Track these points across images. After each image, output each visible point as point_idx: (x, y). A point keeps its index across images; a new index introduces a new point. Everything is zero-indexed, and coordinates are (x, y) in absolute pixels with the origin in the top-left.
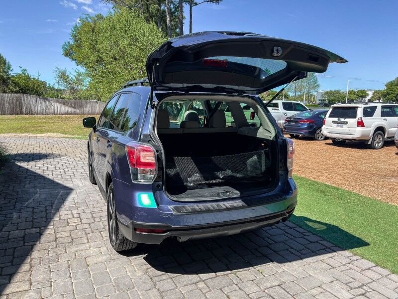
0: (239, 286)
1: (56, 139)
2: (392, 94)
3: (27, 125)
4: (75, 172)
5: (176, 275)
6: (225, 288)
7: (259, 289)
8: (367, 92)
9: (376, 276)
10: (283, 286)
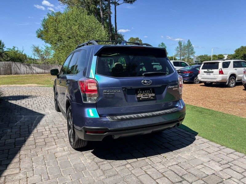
0: (152, 165)
1: (34, 87)
2: (239, 56)
3: (15, 81)
4: (46, 105)
5: (112, 161)
6: (143, 167)
7: (164, 167)
8: (224, 56)
9: (236, 157)
10: (179, 165)
